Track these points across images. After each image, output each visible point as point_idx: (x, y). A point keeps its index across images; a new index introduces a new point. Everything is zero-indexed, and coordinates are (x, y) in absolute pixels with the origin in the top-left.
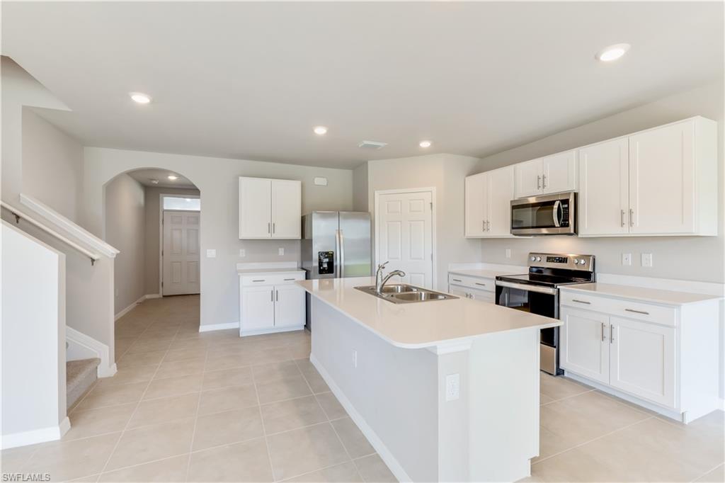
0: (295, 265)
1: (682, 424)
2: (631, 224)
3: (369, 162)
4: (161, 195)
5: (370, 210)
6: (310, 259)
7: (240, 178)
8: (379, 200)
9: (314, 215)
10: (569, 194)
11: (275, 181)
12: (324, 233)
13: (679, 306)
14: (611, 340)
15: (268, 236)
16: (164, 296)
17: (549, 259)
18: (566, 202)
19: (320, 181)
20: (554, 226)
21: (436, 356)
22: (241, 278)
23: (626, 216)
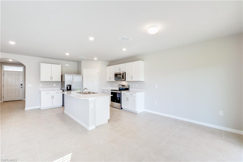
0: (59, 88)
1: (137, 113)
2: (133, 79)
3: (82, 61)
4: (3, 65)
5: (82, 73)
6: (64, 87)
7: (41, 63)
8: (84, 71)
9: (65, 75)
10: (124, 72)
11: (52, 65)
12: (68, 79)
13: (136, 93)
14: (128, 100)
15: (50, 80)
16: (4, 102)
17: (122, 86)
18: (123, 74)
19: (67, 65)
20: (121, 79)
21: (89, 101)
22: (41, 93)
23: (132, 77)
